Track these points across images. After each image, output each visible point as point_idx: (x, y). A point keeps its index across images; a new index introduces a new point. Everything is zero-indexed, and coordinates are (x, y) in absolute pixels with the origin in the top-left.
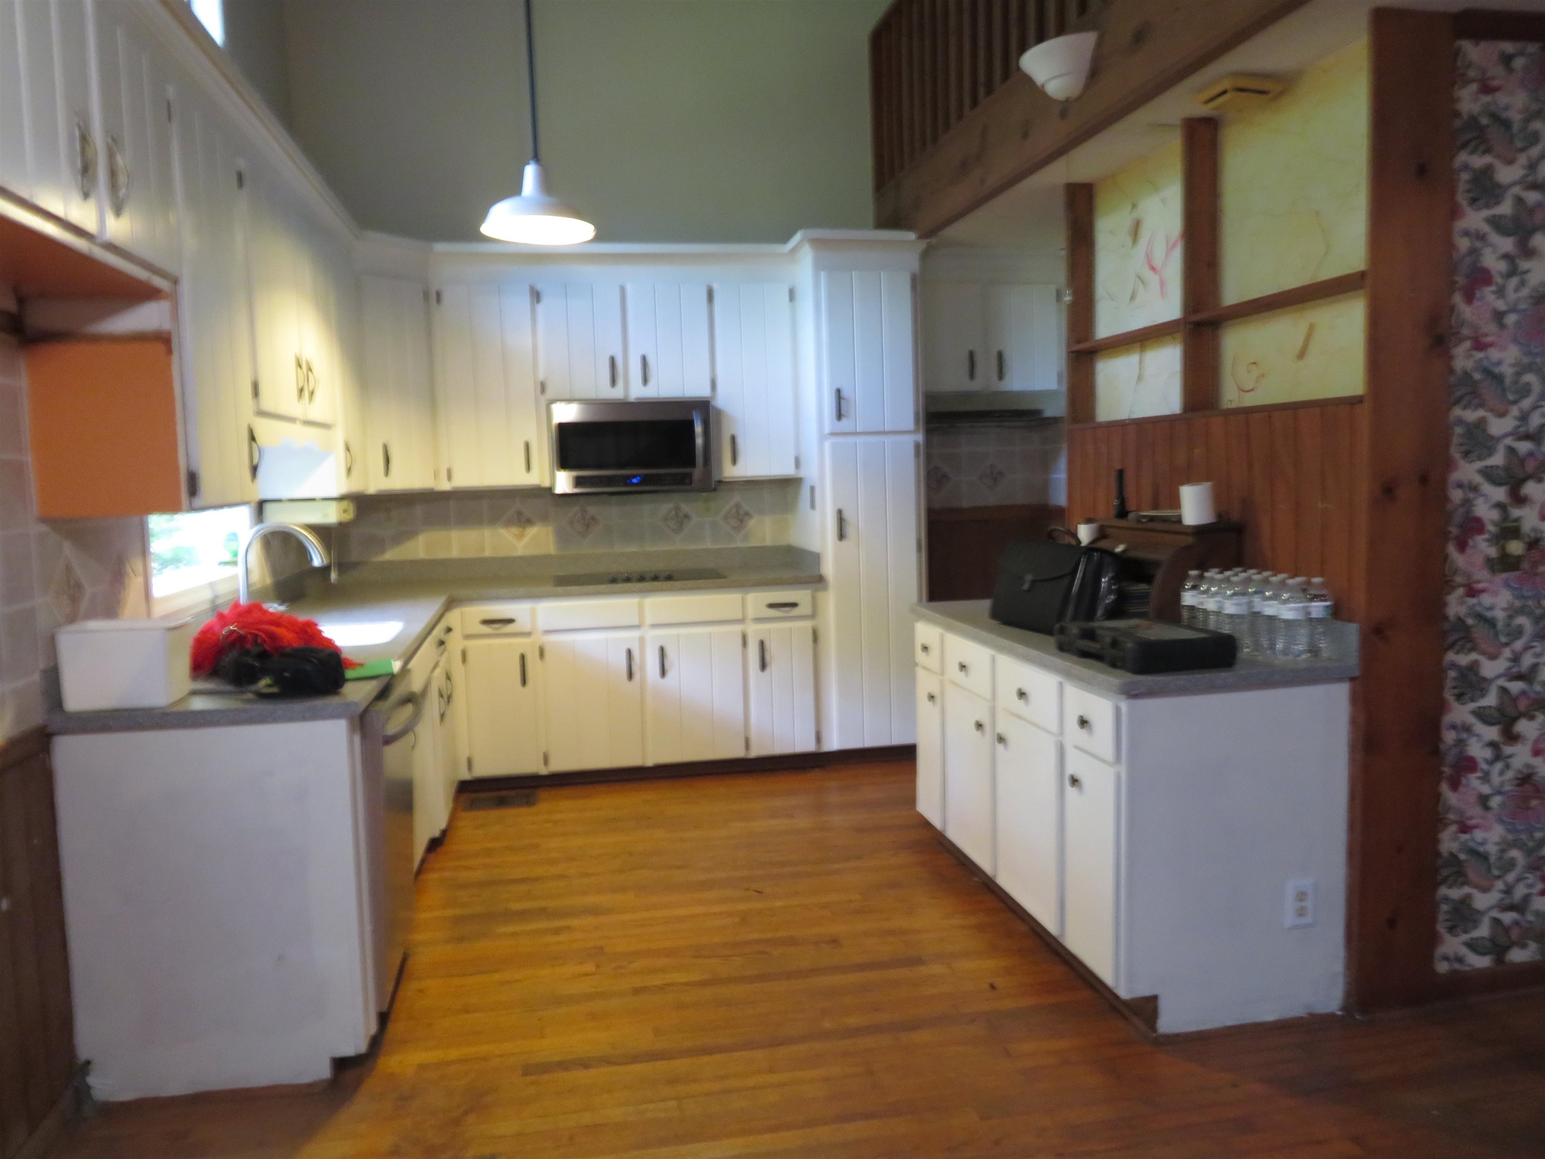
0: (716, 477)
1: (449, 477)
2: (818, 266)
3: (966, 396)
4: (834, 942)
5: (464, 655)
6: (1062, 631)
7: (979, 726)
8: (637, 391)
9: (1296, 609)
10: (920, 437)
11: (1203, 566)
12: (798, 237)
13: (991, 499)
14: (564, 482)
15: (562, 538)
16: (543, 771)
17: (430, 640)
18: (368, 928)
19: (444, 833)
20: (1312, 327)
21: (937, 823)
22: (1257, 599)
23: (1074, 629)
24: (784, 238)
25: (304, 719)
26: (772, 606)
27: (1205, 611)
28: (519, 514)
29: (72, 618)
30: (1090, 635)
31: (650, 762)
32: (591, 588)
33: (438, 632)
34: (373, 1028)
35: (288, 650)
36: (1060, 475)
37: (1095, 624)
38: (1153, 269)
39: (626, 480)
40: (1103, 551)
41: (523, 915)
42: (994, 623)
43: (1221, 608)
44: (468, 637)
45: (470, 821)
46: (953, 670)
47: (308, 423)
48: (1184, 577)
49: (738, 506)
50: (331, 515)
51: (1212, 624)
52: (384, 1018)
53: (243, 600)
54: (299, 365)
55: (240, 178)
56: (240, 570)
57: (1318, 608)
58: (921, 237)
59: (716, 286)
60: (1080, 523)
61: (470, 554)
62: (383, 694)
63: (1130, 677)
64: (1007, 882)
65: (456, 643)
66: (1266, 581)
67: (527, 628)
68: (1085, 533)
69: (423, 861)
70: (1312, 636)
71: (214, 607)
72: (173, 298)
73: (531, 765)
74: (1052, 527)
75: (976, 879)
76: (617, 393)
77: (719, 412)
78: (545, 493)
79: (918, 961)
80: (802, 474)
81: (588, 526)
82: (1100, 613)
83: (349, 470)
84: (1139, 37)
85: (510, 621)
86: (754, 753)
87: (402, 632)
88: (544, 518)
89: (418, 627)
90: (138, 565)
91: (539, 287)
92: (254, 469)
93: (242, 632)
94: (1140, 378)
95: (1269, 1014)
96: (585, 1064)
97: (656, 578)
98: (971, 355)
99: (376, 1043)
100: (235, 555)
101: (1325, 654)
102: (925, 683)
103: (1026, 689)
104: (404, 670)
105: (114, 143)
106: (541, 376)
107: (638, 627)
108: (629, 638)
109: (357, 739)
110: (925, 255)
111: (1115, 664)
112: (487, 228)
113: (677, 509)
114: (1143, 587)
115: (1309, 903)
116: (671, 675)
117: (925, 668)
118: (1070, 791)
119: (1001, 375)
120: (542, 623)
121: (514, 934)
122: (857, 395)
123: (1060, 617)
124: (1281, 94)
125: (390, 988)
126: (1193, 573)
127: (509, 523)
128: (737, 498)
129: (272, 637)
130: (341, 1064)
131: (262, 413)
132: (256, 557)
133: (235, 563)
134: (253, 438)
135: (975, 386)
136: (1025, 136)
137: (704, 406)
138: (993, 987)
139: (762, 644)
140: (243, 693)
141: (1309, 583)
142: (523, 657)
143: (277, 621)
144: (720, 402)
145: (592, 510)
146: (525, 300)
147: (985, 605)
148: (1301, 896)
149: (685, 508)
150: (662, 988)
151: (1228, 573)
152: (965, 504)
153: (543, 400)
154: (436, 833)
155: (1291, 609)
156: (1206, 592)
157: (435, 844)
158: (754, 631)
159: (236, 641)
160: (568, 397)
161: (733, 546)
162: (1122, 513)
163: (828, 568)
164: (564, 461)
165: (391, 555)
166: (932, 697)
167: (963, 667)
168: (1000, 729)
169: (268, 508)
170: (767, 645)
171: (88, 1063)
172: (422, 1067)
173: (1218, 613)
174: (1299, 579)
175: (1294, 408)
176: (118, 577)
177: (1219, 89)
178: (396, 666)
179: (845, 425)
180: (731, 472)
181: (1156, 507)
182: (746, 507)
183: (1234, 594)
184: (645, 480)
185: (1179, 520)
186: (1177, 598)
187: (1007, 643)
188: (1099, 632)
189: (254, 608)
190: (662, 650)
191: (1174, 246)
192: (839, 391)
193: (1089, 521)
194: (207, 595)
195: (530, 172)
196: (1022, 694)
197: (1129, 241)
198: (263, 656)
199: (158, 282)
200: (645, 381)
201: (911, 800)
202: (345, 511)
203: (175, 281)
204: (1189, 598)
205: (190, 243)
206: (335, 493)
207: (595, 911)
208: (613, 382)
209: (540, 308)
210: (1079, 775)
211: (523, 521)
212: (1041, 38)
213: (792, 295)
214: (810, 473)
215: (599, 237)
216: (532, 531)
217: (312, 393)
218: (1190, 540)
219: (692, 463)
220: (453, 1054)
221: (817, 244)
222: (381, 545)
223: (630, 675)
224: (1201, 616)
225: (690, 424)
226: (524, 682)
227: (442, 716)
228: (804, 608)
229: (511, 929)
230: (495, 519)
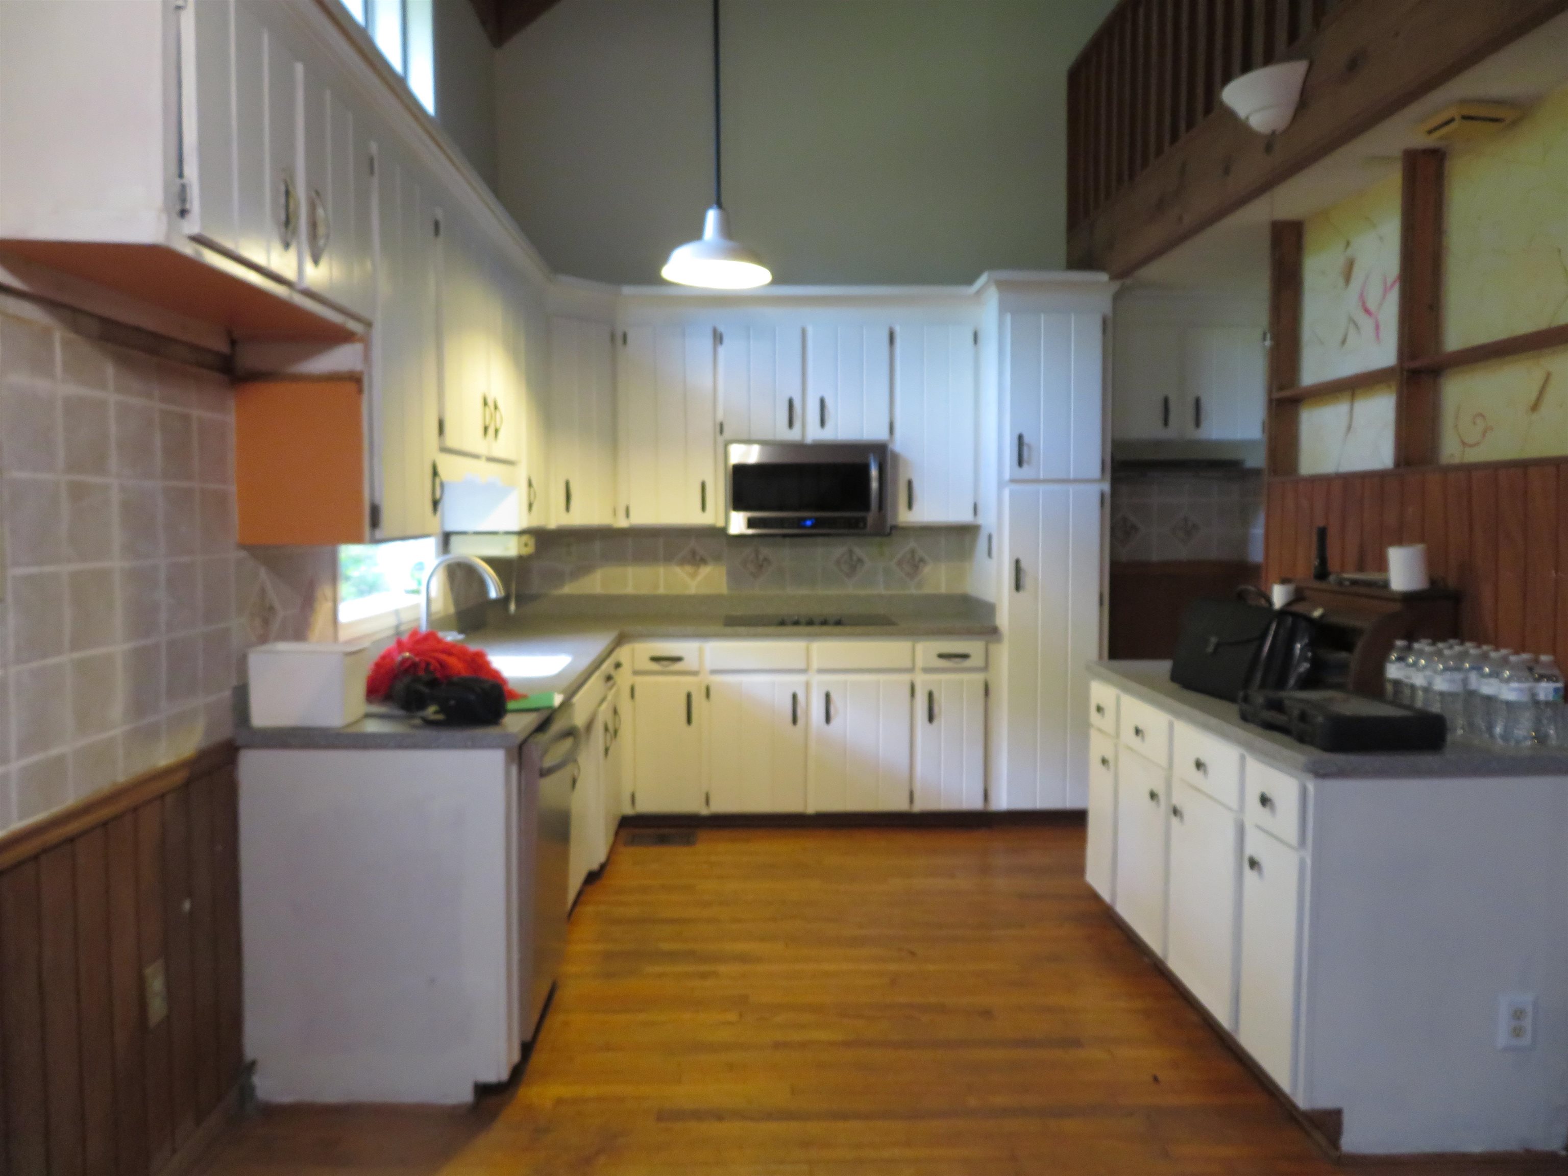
0: (890, 522)
1: (628, 515)
2: (1003, 308)
3: (1158, 444)
4: (987, 1013)
5: (632, 690)
6: (1246, 699)
7: (1153, 796)
8: (814, 433)
9: (1521, 690)
10: (1106, 487)
11: (1411, 637)
12: (983, 279)
13: (1182, 552)
14: (738, 523)
15: (734, 577)
16: (704, 811)
17: (597, 674)
18: (516, 957)
19: (603, 867)
20: (1548, 377)
21: (1106, 896)
22: (1473, 677)
23: (1259, 699)
24: (969, 280)
25: (465, 747)
26: (941, 656)
27: (1413, 687)
28: (694, 553)
29: (264, 639)
30: (1277, 706)
31: (811, 809)
32: (760, 630)
33: (607, 666)
34: (516, 1057)
35: (455, 679)
36: (1258, 531)
37: (1283, 694)
38: (1367, 311)
39: (799, 523)
40: (1296, 616)
41: (672, 956)
42: (1175, 686)
43: (1430, 684)
44: (636, 673)
45: (629, 855)
46: (1128, 735)
47: (491, 459)
48: (1390, 647)
49: (913, 552)
50: (511, 549)
51: (1419, 703)
52: (527, 1049)
53: (424, 628)
54: (485, 403)
55: (437, 225)
56: (422, 600)
57: (1546, 690)
58: (1114, 277)
59: (898, 330)
60: (1275, 583)
61: (644, 591)
62: (542, 727)
63: (1318, 755)
64: (1177, 966)
65: (624, 678)
66: (1485, 657)
67: (694, 667)
68: (1279, 595)
69: (580, 894)
70: (1538, 721)
71: (398, 633)
72: (366, 341)
73: (691, 805)
74: (1243, 587)
75: (1146, 960)
76: (794, 435)
77: (895, 457)
78: (719, 533)
79: (1076, 1043)
80: (980, 521)
81: (761, 567)
82: (1292, 682)
83: (530, 506)
84: (1353, 65)
85: (678, 659)
86: (920, 806)
87: (570, 665)
88: (717, 558)
89: (585, 662)
90: (327, 591)
91: (721, 329)
92: (435, 504)
93: (417, 659)
94: (1349, 428)
95: (1476, 1145)
96: (718, 1115)
97: (824, 623)
98: (1166, 401)
99: (517, 1073)
100: (419, 583)
101: (1553, 742)
102: (1099, 746)
103: (1203, 759)
104: (566, 704)
105: (316, 196)
106: (720, 416)
107: (804, 671)
108: (795, 682)
109: (514, 770)
110: (1117, 297)
111: (1302, 739)
112: (669, 272)
113: (851, 552)
114: (1343, 655)
115: (1528, 1023)
116: (835, 721)
117: (1100, 730)
118: (1250, 875)
119: (1198, 423)
120: (709, 664)
121: (660, 976)
122: (1039, 441)
123: (1247, 682)
124: (1515, 123)
125: (535, 1018)
126: (1399, 643)
127: (682, 562)
128: (912, 544)
129: (443, 665)
130: (484, 1091)
131: (445, 450)
132: (438, 587)
133: (417, 592)
134: (435, 473)
135: (1170, 433)
136: (1227, 171)
137: (880, 450)
138: (1156, 1079)
139: (930, 695)
140: (412, 717)
141: (1537, 661)
142: (689, 696)
143: (449, 650)
144: (898, 446)
145: (765, 551)
146: (708, 342)
147: (1164, 667)
148: (1518, 1014)
149: (859, 552)
150: (804, 1045)
151: (1441, 645)
152: (1155, 557)
153: (721, 440)
154: (595, 866)
155: (1514, 689)
156: (1415, 664)
157: (592, 878)
158: (923, 681)
159: (409, 668)
160: (745, 437)
161: (907, 592)
162: (1322, 574)
163: (1003, 620)
164: (739, 502)
165: (569, 589)
166: (1104, 761)
167: (1138, 731)
168: (1176, 800)
169: (454, 540)
170: (936, 695)
171: (253, 1063)
172: (560, 1101)
173: (1427, 690)
174: (1525, 656)
175: (1524, 466)
176: (308, 601)
177: (1444, 116)
178: (557, 700)
179: (1026, 472)
180: (906, 517)
181: (1361, 568)
182: (920, 553)
183: (1446, 669)
184: (818, 523)
185: (1386, 585)
186: (1380, 670)
187: (1186, 709)
188: (1287, 703)
189: (430, 636)
190: (828, 696)
191: (1392, 286)
192: (1020, 438)
193: (1284, 581)
194: (391, 622)
195: (712, 217)
196: (1199, 765)
197: (1341, 282)
198: (433, 683)
199: (352, 325)
200: (823, 423)
201: (1080, 869)
202: (526, 545)
203: (369, 324)
204: (1393, 671)
205: (384, 287)
206: (516, 528)
207: (743, 958)
208: (791, 424)
209: (721, 350)
210: (1258, 857)
211: (696, 560)
212: (1246, 68)
213: (976, 338)
214: (988, 520)
215: (776, 281)
216: (706, 571)
217: (497, 431)
218: (1397, 607)
219: (866, 506)
220: (591, 1091)
221: (1001, 285)
222: (559, 578)
223: (795, 720)
224: (1407, 692)
225: (865, 468)
226: (689, 720)
227: (607, 750)
228: (977, 660)
229: (658, 969)
230: (669, 558)
